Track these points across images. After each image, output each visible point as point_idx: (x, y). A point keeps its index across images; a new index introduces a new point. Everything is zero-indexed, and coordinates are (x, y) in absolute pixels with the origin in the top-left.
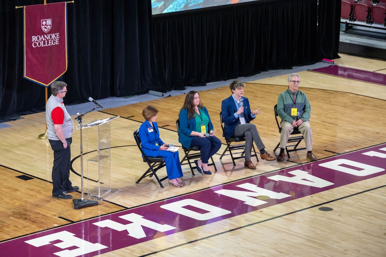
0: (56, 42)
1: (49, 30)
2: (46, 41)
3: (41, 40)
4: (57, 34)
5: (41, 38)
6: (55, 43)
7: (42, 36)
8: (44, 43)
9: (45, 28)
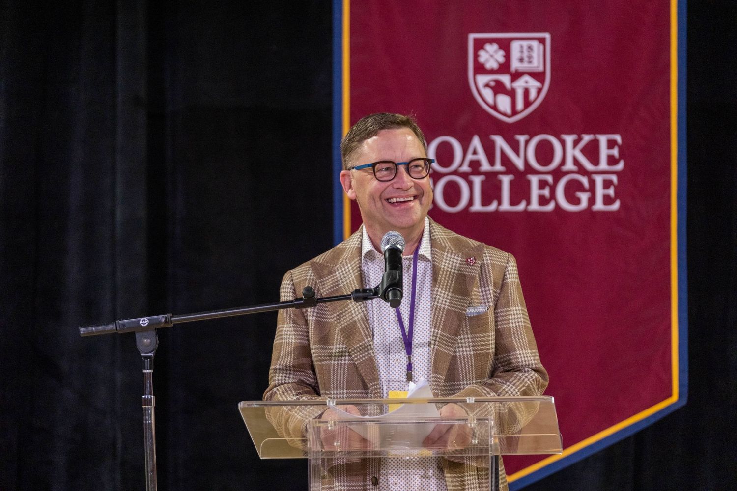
0: (592, 189)
1: (527, 103)
2: (506, 180)
3: (465, 168)
4: (603, 139)
5: (470, 157)
6: (584, 197)
7: (476, 142)
8: (491, 192)
9: (499, 88)
